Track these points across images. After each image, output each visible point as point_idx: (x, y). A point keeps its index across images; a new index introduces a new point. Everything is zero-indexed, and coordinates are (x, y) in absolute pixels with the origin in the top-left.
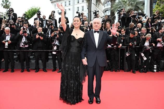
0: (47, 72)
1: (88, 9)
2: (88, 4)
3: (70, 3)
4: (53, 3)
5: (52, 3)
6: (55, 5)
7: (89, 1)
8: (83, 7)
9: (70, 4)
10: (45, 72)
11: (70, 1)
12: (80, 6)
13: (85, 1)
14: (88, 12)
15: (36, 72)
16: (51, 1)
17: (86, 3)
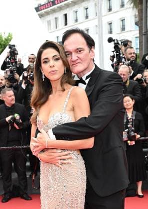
0: (31, 199)
1: (136, 24)
2: (139, 13)
3: (87, 14)
4: (42, 18)
5: (40, 18)
6: (49, 23)
7: (141, 2)
8: (123, 20)
9: (89, 15)
10: (26, 199)
11: (87, 9)
12: (115, 18)
13: (129, 5)
14: (138, 32)
15: (4, 201)
16: (39, 13)
17: (133, 8)
